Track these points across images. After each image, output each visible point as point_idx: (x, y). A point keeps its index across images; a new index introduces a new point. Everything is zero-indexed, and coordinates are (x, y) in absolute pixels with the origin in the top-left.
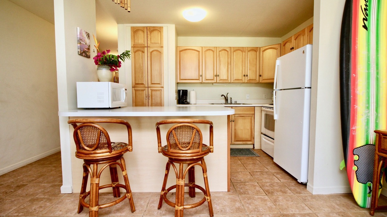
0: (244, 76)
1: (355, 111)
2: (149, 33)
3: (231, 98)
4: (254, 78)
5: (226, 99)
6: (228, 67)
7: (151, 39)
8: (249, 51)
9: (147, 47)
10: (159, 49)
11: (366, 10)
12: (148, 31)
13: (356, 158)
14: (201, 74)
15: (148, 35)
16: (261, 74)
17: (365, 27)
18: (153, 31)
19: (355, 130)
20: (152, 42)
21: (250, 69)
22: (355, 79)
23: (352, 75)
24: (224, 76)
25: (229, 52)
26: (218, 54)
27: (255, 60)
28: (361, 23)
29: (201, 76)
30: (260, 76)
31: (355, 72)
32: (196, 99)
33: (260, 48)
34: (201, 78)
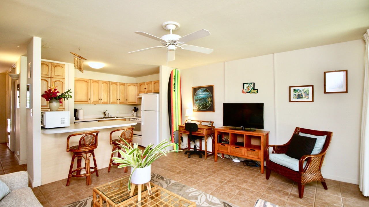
0: (118, 100)
1: (173, 119)
2: (53, 67)
3: (108, 114)
4: (123, 101)
5: (105, 115)
6: (108, 94)
7: (54, 72)
8: (120, 85)
9: (51, 78)
10: (61, 80)
11: (174, 85)
12: (52, 66)
13: (174, 135)
14: (89, 98)
15: (52, 69)
16: (127, 99)
17: (174, 91)
18: (57, 66)
19: (173, 126)
20: (55, 74)
21: (121, 96)
22: (172, 108)
23: (172, 107)
24: (105, 99)
25: (109, 85)
26: (101, 86)
27: (124, 91)
28: (173, 89)
29: (90, 99)
30: (127, 100)
31: (172, 106)
32: (84, 115)
33: (126, 83)
34: (89, 100)
